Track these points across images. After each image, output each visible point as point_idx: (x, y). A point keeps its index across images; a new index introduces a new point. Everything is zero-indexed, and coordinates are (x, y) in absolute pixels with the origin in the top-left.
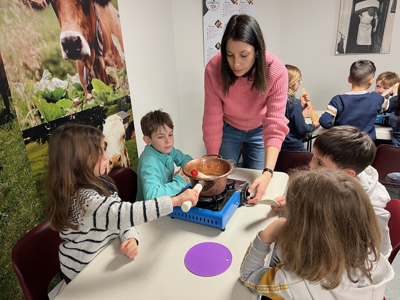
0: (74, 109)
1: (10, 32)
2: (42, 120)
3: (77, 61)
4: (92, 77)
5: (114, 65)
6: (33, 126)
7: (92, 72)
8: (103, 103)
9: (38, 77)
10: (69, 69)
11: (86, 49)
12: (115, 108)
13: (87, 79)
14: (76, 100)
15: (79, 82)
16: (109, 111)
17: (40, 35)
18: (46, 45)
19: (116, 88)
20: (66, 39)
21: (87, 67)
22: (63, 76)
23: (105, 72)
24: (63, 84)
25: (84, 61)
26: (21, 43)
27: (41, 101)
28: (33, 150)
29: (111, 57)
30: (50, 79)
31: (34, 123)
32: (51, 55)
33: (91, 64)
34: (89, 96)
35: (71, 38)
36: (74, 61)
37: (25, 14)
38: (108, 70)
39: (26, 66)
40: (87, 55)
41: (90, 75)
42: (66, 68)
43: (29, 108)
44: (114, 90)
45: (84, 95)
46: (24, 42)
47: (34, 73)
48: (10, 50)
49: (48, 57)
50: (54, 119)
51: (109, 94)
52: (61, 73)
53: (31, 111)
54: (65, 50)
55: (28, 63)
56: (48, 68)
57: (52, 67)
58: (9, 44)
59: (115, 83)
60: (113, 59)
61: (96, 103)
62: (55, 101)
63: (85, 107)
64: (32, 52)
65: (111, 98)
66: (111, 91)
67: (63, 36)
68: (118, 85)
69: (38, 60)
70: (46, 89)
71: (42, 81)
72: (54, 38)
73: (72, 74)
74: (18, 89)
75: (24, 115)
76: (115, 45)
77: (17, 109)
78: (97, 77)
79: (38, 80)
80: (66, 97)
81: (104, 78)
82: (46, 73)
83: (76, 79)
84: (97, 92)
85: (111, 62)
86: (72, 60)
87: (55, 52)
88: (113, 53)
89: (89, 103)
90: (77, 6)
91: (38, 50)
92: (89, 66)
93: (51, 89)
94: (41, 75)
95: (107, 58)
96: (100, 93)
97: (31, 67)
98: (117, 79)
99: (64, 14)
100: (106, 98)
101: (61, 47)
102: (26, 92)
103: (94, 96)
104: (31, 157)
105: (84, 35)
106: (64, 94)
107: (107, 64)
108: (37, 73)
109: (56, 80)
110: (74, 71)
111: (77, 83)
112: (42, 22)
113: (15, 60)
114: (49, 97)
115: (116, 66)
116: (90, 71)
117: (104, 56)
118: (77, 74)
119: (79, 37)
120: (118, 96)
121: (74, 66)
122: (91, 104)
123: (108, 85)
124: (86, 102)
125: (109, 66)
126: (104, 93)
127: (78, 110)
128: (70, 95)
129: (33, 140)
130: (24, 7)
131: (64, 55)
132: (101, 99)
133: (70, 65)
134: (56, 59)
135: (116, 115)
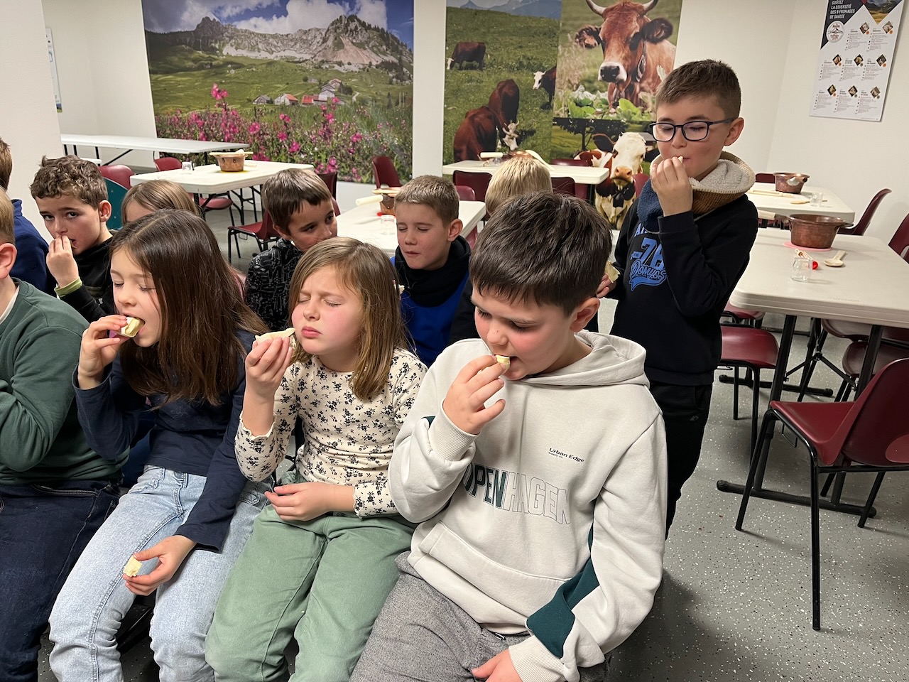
0: (595, 116)
1: (566, 61)
2: (569, 115)
3: (610, 84)
4: (620, 97)
5: (651, 91)
6: (561, 117)
7: (623, 94)
8: (625, 119)
9: (575, 89)
10: (601, 87)
11: (623, 75)
12: (639, 127)
13: (615, 97)
14: (599, 110)
15: (607, 98)
16: (629, 128)
17: (585, 64)
18: (587, 70)
19: (646, 111)
20: (605, 68)
21: (618, 88)
22: (593, 91)
23: (637, 95)
24: (592, 97)
25: (618, 84)
26: (570, 67)
27: (572, 103)
28: (556, 131)
29: (649, 84)
30: (583, 92)
31: (562, 115)
32: (589, 77)
33: (623, 87)
34: (613, 110)
35: (610, 67)
36: (607, 83)
37: (579, 51)
38: (642, 95)
39: (569, 81)
40: (622, 81)
41: (619, 96)
42: (598, 87)
43: (563, 105)
44: (643, 112)
45: (608, 108)
46: (573, 67)
47: (573, 86)
48: (563, 71)
49: (587, 77)
50: (577, 117)
51: (635, 114)
52: (593, 89)
53: (563, 108)
54: (601, 75)
55: (571, 79)
56: (583, 84)
57: (586, 85)
58: (563, 68)
59: (646, 107)
60: (651, 86)
61: (618, 117)
62: (581, 107)
63: (605, 117)
64: (576, 73)
65: (635, 118)
66: (639, 112)
67: (603, 65)
68: (649, 109)
69: (578, 79)
70: (578, 97)
71: (577, 92)
72: (595, 66)
73: (602, 92)
74: (560, 93)
75: (558, 108)
76: (659, 74)
77: (555, 104)
78: (626, 98)
79: (574, 91)
80: (591, 106)
81: (635, 101)
82: (581, 87)
83: (605, 96)
84: (622, 109)
85: (648, 88)
86: (605, 82)
87: (592, 75)
88: (653, 82)
89: (610, 115)
90: (625, 45)
91: (580, 72)
92: (621, 88)
93: (582, 98)
94: (577, 88)
95: (643, 85)
96: (625, 111)
97: (572, 82)
98: (650, 104)
99: (610, 51)
100: (631, 117)
101: (599, 72)
102: (564, 96)
103: (618, 112)
104: (553, 134)
105: (624, 66)
106: (590, 104)
107: (642, 89)
108: (575, 86)
109: (587, 93)
110: (604, 89)
111: (604, 99)
112: (590, 56)
113: (564, 78)
114: (578, 102)
115: (652, 93)
116: (621, 92)
117: (640, 82)
118: (607, 93)
119: (618, 67)
120: (645, 119)
121: (606, 86)
122: (612, 117)
123: (637, 106)
124: (608, 114)
125: (644, 91)
126: (629, 112)
127: (599, 118)
128: (594, 105)
129: (558, 124)
130: (579, 46)
131: (600, 77)
132: (625, 116)
133: (603, 86)
134: (592, 80)
135: (637, 134)
